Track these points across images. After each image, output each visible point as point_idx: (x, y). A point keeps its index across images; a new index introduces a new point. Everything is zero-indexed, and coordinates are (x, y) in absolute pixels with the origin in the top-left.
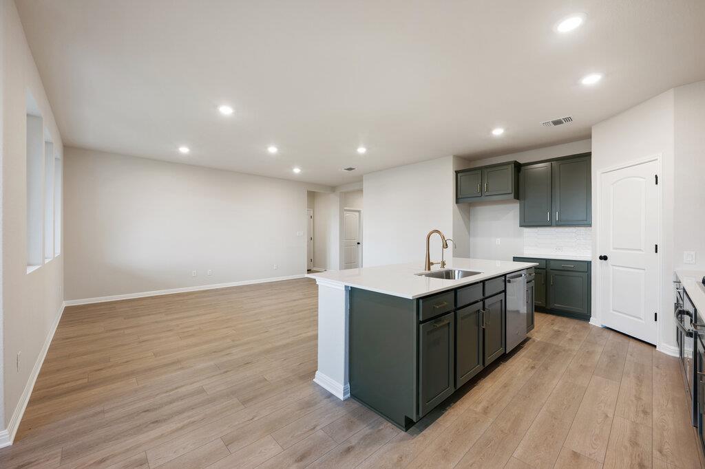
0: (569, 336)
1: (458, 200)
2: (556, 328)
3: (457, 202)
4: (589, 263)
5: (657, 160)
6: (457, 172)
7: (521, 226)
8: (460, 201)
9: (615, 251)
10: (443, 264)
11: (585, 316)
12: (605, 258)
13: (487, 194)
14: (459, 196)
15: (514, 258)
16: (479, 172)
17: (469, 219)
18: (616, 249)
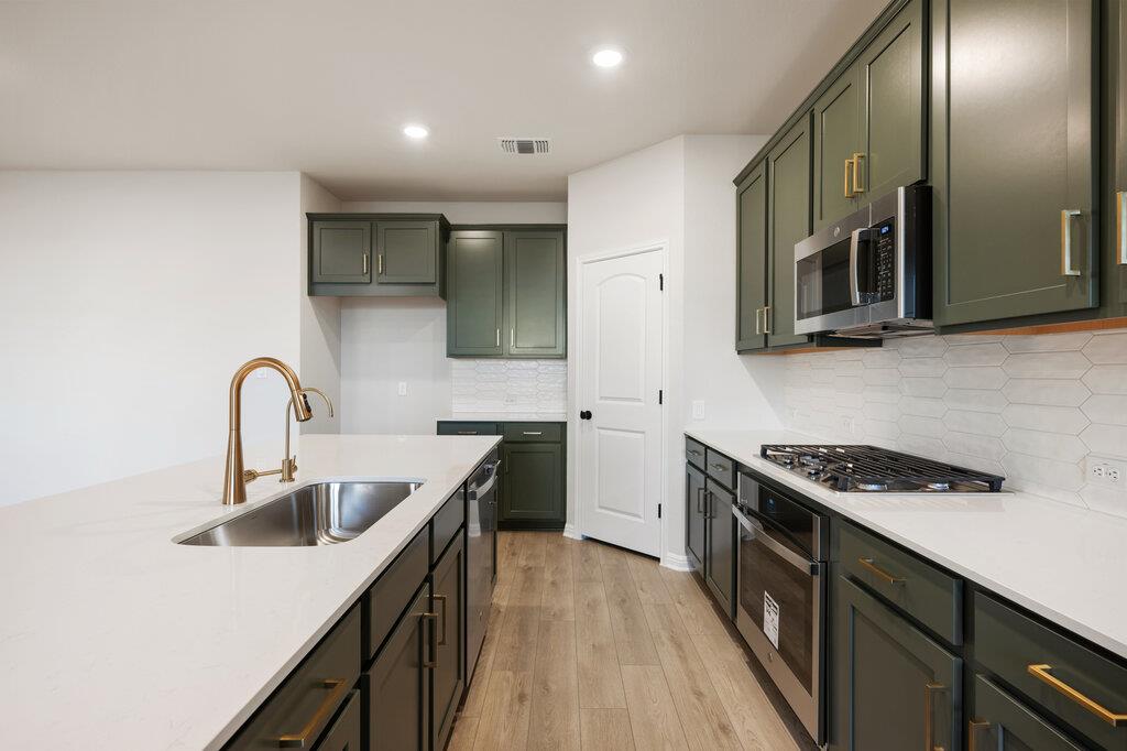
0: (548, 576)
1: (313, 287)
2: (523, 563)
3: (311, 293)
4: (564, 425)
5: (661, 249)
6: (312, 218)
7: (450, 355)
8: (319, 288)
9: (602, 401)
10: (290, 467)
11: (557, 524)
12: (586, 415)
13: (383, 279)
14: (317, 278)
15: (440, 423)
16: (366, 226)
17: (339, 335)
18: (606, 398)
